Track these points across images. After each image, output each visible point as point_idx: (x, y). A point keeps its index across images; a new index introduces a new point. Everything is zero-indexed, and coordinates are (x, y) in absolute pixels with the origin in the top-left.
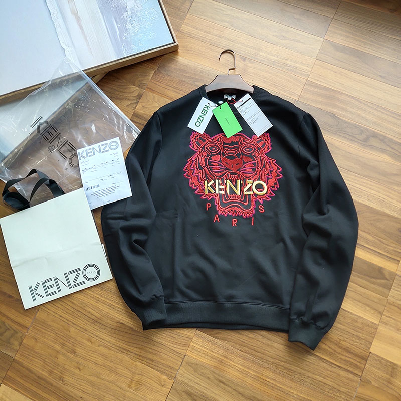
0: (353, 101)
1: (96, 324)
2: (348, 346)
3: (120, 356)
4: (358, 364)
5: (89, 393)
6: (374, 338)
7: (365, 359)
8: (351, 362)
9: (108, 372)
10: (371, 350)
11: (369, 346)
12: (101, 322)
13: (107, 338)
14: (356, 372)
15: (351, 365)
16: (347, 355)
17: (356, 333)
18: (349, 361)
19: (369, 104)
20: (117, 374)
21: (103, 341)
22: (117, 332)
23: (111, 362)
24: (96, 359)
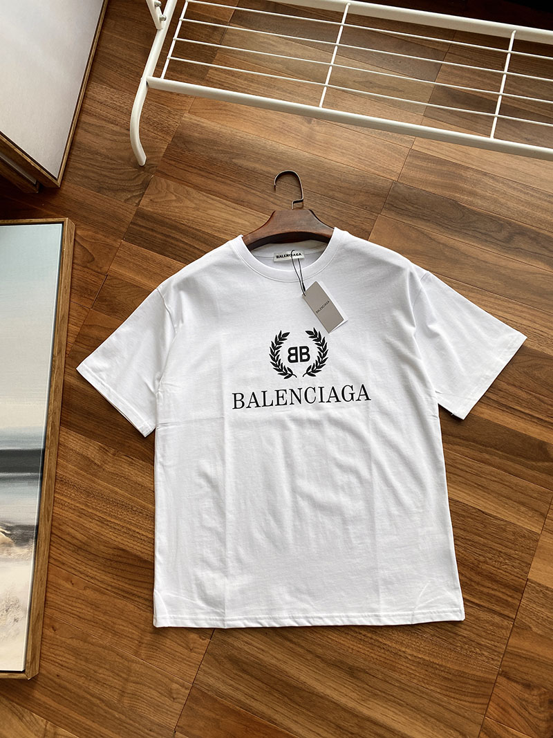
0: (486, 180)
1: (80, 552)
2: (492, 571)
3: (121, 603)
4: (509, 599)
5: (70, 666)
6: (534, 555)
7: (519, 590)
8: (497, 597)
9: (101, 631)
10: (530, 576)
11: (526, 569)
12: (89, 549)
13: (99, 575)
14: (506, 613)
15: (497, 601)
16: (490, 585)
17: (505, 550)
18: (494, 596)
19: (510, 183)
20: (115, 633)
21: (92, 581)
22: (114, 565)
23: (105, 613)
24: (80, 610)
